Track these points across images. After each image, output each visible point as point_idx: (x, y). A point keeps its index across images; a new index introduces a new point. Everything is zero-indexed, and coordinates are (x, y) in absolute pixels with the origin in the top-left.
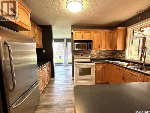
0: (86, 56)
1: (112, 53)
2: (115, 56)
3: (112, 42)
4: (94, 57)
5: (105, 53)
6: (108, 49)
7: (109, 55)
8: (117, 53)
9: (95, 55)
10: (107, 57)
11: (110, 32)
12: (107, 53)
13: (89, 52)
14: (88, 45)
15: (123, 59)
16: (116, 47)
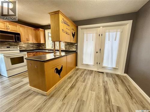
0: (14, 48)
1: (38, 46)
2: (41, 48)
3: (37, 37)
4: (23, 49)
5: (32, 45)
6: (35, 43)
7: (36, 46)
8: (41, 45)
9: (24, 47)
10: (35, 49)
11: (35, 30)
12: (35, 45)
13: (16, 44)
14: (15, 37)
15: (45, 49)
16: (40, 41)
